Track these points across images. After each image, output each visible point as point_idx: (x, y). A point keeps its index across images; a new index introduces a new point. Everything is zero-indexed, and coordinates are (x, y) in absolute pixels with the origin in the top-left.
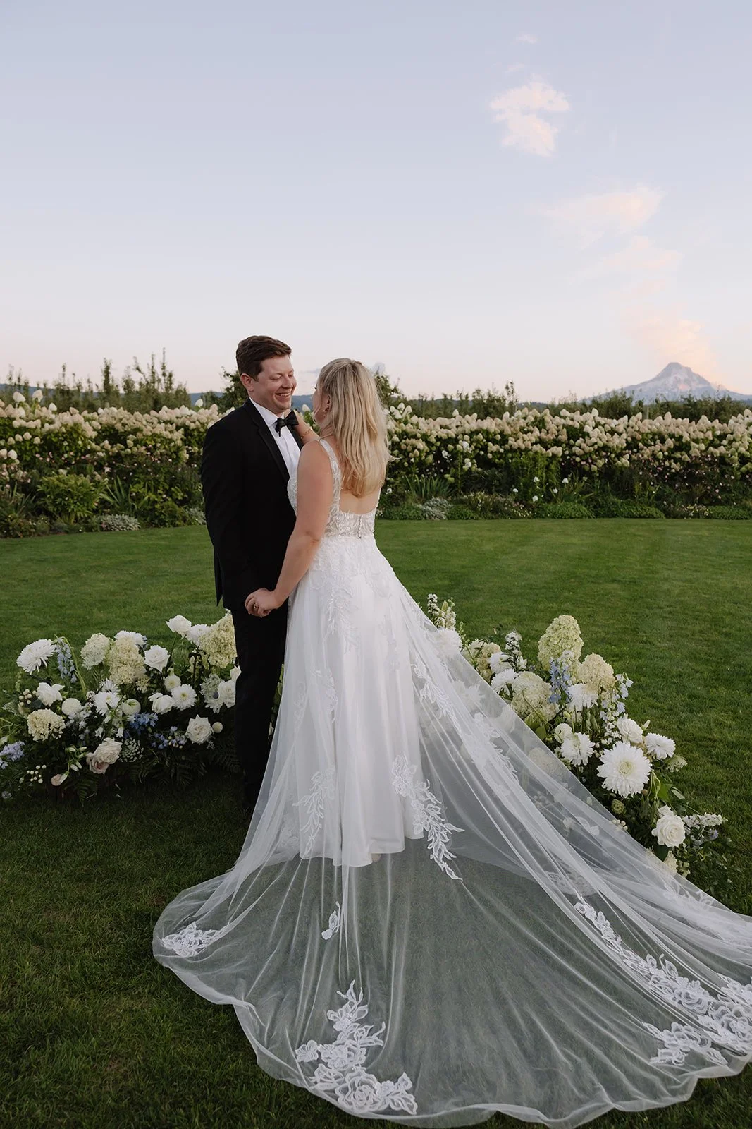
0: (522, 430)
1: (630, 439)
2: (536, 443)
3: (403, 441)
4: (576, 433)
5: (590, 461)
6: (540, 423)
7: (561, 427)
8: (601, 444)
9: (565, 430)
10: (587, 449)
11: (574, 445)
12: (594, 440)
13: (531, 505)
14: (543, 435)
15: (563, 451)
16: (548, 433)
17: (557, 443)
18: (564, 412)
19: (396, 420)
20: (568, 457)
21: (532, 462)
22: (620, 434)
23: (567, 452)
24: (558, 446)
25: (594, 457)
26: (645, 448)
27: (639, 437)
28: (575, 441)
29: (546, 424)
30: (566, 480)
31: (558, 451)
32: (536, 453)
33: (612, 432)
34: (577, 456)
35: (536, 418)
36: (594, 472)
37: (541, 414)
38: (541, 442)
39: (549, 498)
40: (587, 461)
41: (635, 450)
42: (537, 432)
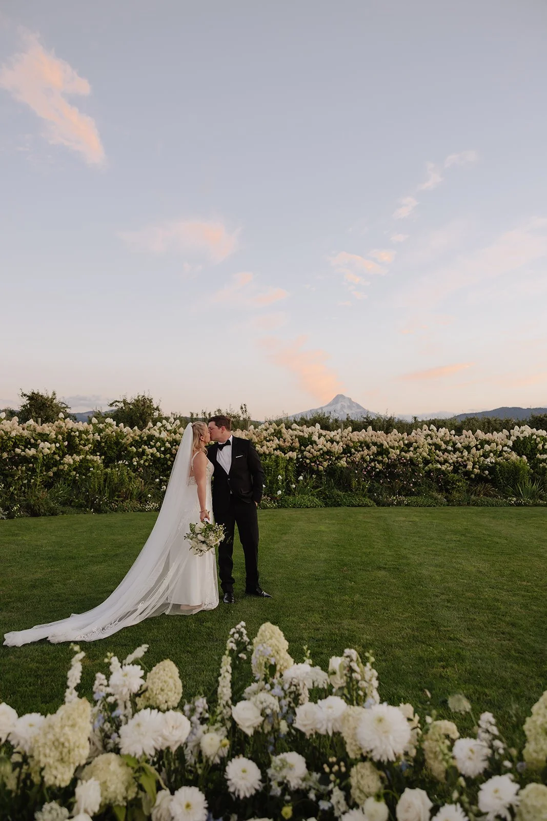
0: (265, 438)
1: (345, 446)
2: (275, 449)
3: (174, 447)
4: (306, 442)
5: (318, 463)
6: (278, 434)
7: (294, 437)
8: (325, 449)
9: (297, 439)
10: (315, 453)
11: (305, 450)
12: (320, 446)
13: (276, 498)
14: (281, 443)
15: (297, 455)
16: (285, 441)
17: (292, 449)
18: (295, 426)
19: (168, 431)
20: (301, 460)
21: (275, 464)
22: (338, 443)
23: (300, 456)
24: (293, 452)
25: (321, 459)
26: (356, 452)
27: (351, 444)
28: (305, 448)
29: (283, 435)
30: (301, 478)
31: (293, 455)
32: (277, 456)
33: (332, 441)
34: (307, 459)
35: (275, 430)
36: (321, 471)
37: (279, 427)
38: (279, 448)
39: (289, 491)
40: (315, 462)
41: (349, 455)
42: (276, 441)
